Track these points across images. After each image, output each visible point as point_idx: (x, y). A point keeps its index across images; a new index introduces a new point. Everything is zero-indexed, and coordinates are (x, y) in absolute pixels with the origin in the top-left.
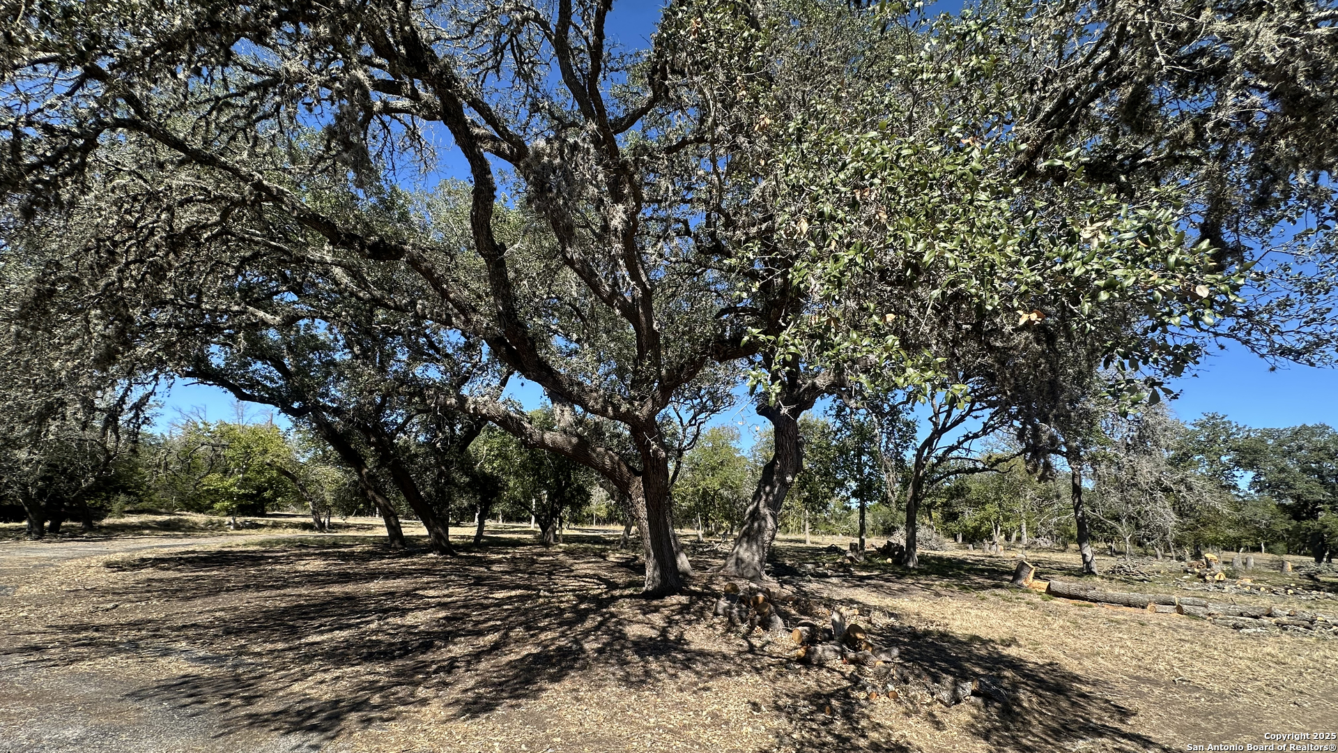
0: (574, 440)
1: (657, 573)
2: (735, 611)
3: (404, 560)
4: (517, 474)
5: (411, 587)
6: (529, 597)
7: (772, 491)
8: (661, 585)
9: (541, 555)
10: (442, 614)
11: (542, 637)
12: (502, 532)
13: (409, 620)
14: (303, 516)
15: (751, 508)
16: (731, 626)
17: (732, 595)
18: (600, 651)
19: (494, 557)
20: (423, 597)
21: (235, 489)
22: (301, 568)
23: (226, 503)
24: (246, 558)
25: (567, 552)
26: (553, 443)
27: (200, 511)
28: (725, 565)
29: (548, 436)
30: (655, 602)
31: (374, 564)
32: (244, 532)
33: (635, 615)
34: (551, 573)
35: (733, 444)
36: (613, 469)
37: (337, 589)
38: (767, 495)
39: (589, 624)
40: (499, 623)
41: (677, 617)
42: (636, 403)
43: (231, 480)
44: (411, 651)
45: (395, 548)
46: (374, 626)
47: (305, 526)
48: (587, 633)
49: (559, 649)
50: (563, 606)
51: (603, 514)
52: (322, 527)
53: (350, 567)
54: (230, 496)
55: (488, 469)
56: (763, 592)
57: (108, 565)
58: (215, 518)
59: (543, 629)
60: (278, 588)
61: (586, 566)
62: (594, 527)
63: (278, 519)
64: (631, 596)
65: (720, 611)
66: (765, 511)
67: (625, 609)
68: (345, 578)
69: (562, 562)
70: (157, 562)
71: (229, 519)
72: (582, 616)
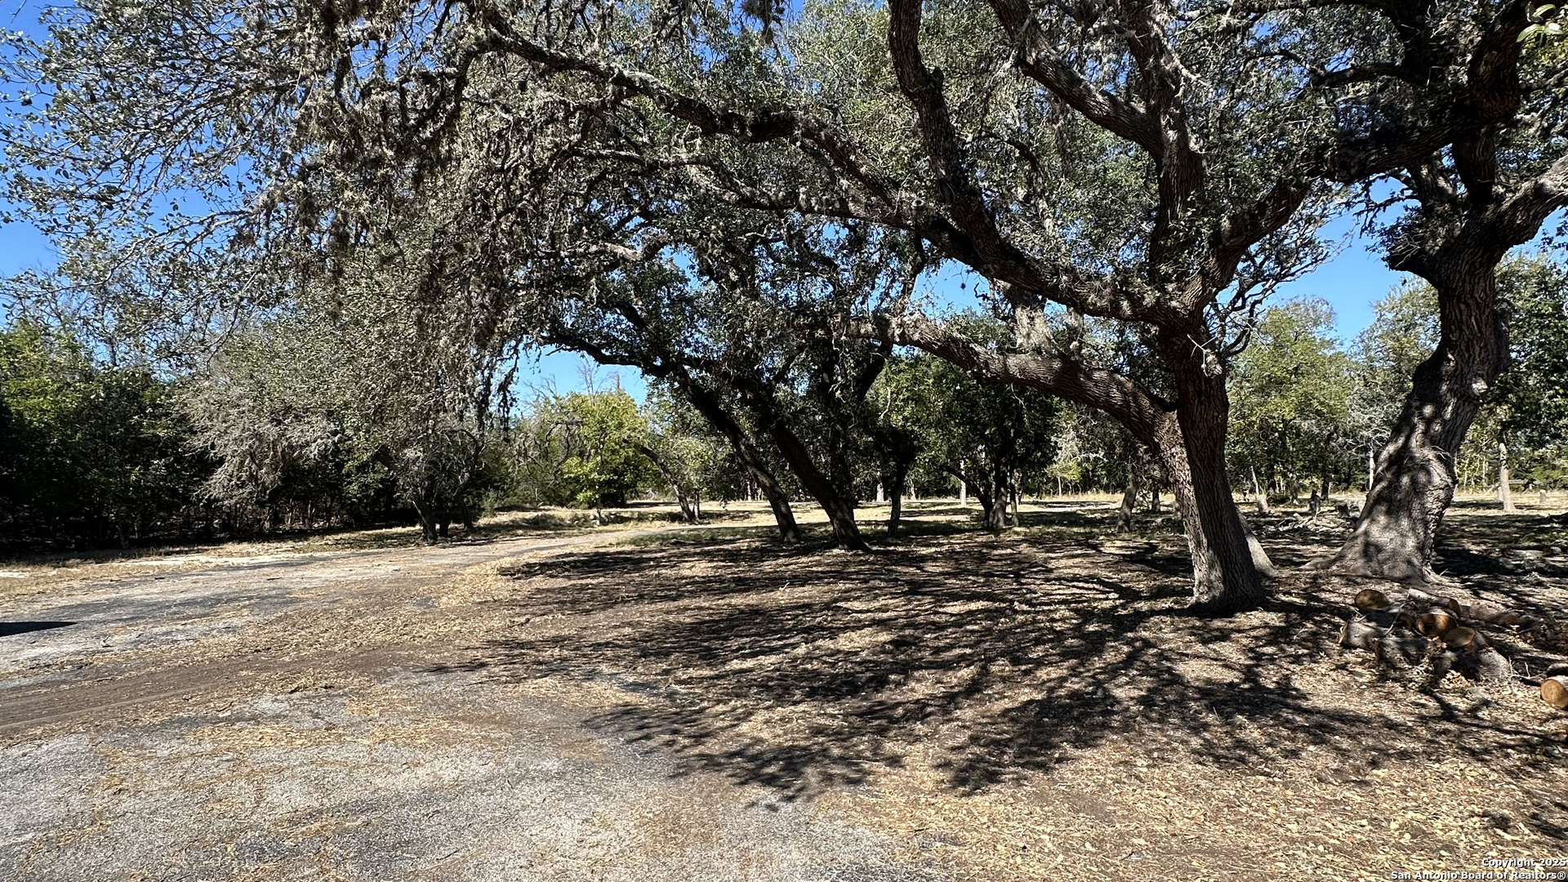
0: (1057, 365)
1: (1217, 573)
2: (1391, 640)
3: (804, 559)
4: (939, 424)
5: (826, 598)
6: (1001, 612)
7: (1437, 414)
8: (1223, 594)
9: (992, 546)
10: (884, 637)
11: (1042, 674)
12: (921, 513)
13: (844, 642)
14: (666, 504)
15: (1391, 448)
16: (1385, 670)
17: (1375, 608)
18: (1146, 702)
19: (924, 551)
20: (847, 611)
21: (594, 475)
22: (687, 573)
23: (589, 493)
24: (626, 560)
25: (1034, 541)
26: (1022, 370)
27: (562, 504)
28: (1341, 557)
29: (1013, 361)
30: (1217, 623)
31: (768, 566)
32: (610, 527)
33: (1188, 645)
34: (1018, 576)
35: (1319, 333)
36: (1126, 402)
37: (739, 600)
38: (1429, 422)
39: (1110, 657)
40: (968, 651)
41: (1269, 650)
42: (1170, 287)
43: (590, 465)
44: (862, 688)
45: (789, 543)
46: (801, 650)
47: (673, 517)
48: (1113, 671)
49: (1073, 695)
50: (1058, 626)
51: (1073, 475)
52: (691, 517)
53: (742, 569)
54: (591, 484)
55: (897, 420)
56: (1444, 607)
57: (503, 572)
58: (580, 512)
59: (1039, 663)
60: (674, 600)
61: (1070, 562)
62: (1060, 498)
63: (642, 510)
64: (1169, 612)
65: (1356, 640)
66: (1423, 452)
67: (1168, 634)
68: (743, 585)
69: (1027, 557)
70: (545, 568)
71: (593, 512)
72: (1095, 645)
